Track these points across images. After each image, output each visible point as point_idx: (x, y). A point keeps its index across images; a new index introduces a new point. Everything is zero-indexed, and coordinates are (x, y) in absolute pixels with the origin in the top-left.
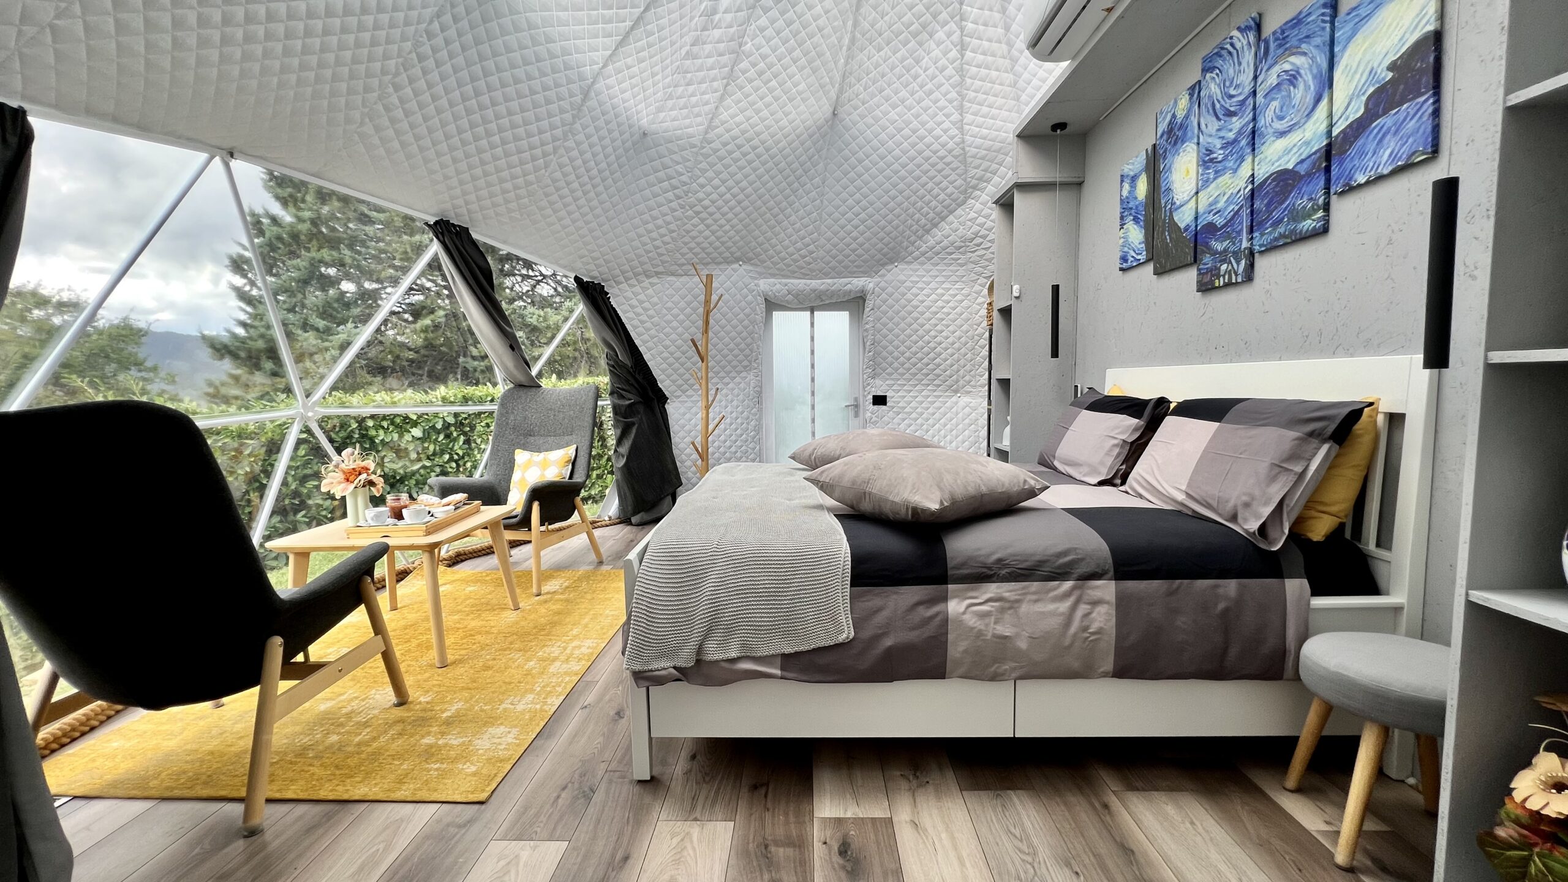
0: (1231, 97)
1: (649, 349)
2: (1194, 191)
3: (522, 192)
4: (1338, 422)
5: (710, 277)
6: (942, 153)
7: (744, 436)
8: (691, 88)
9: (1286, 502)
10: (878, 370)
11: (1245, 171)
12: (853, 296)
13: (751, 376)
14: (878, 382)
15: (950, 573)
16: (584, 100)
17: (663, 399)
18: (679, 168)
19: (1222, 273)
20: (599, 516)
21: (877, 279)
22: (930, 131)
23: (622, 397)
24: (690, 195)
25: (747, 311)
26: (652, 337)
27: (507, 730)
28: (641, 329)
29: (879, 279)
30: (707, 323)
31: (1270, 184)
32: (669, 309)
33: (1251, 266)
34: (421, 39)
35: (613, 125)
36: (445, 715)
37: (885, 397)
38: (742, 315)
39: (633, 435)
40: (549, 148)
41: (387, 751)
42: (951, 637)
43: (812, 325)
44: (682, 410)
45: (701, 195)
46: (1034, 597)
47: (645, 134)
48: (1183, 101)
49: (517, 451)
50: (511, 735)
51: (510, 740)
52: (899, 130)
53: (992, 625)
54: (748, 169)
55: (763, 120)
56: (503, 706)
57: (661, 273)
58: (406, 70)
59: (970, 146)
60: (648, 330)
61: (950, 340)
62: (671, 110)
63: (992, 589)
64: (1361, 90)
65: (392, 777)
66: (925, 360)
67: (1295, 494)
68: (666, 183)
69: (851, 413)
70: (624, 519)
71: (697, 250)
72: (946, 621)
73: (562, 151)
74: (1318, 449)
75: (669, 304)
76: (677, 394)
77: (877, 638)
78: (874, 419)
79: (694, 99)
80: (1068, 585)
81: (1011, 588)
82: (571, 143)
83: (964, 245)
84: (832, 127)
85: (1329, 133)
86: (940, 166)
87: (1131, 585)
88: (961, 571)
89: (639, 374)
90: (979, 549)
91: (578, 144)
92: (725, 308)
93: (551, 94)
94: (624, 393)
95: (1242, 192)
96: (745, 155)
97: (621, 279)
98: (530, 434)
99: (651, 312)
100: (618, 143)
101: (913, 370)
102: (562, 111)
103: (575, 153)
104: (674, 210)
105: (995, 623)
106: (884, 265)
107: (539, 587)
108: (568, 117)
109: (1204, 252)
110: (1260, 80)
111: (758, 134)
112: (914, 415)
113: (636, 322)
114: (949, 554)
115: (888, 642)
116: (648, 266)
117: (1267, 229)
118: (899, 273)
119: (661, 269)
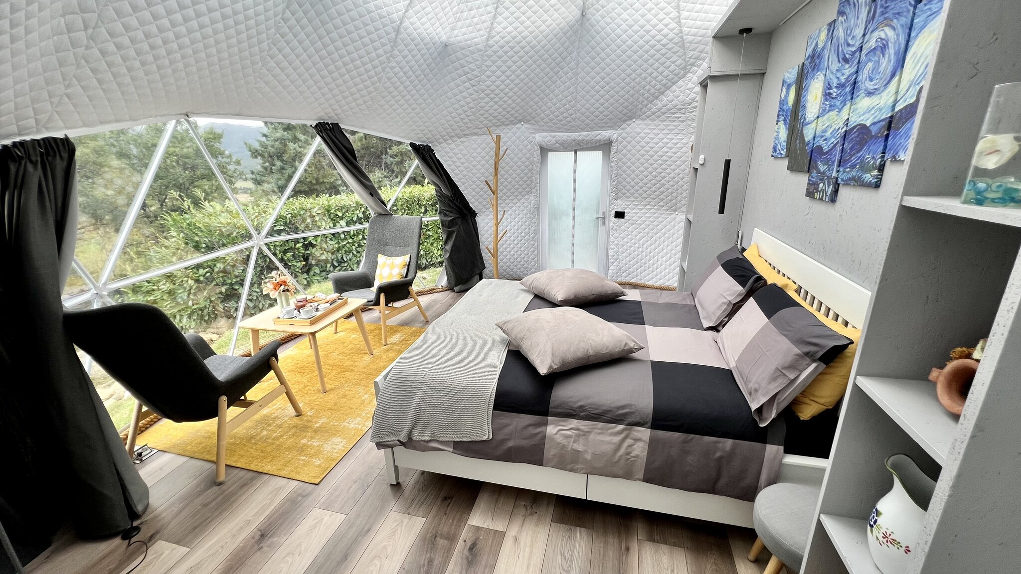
0: (849, 45)
1: (463, 184)
2: (816, 116)
3: (367, 98)
4: (825, 351)
5: (499, 137)
6: (665, 41)
7: (527, 237)
8: (473, 12)
9: (778, 397)
10: (620, 194)
11: (844, 114)
12: (602, 143)
13: (532, 197)
14: (619, 202)
15: (550, 410)
16: (397, 35)
17: (473, 214)
18: (472, 66)
19: (820, 189)
20: (436, 286)
21: (620, 131)
22: (654, 26)
23: (445, 215)
24: (481, 83)
25: (528, 155)
26: (465, 176)
27: (341, 440)
28: (457, 171)
29: (621, 131)
30: (496, 169)
31: (855, 132)
32: (475, 158)
33: (836, 192)
34: (279, 25)
35: (421, 46)
36: (316, 426)
37: (624, 212)
38: (524, 159)
39: (453, 239)
40: (379, 69)
41: (285, 444)
42: (546, 446)
43: (575, 161)
44: (486, 221)
45: (488, 83)
46: (599, 431)
47: (446, 46)
48: (824, 33)
49: (380, 256)
50: (342, 444)
51: (340, 447)
52: (630, 27)
53: (572, 443)
54: (520, 63)
55: (526, 28)
56: (345, 424)
57: (467, 135)
58: (275, 45)
59: (687, 35)
60: (461, 171)
61: (672, 175)
62: (461, 28)
63: (574, 423)
64: (917, 80)
65: (283, 461)
66: (653, 189)
67: (787, 392)
68: (464, 77)
69: (600, 222)
70: (450, 288)
71: (491, 118)
72: (544, 437)
73: (388, 69)
74: (809, 365)
75: (475, 154)
76: (483, 210)
77: (504, 441)
78: (615, 227)
79: (475, 20)
80: (621, 427)
81: (586, 424)
82: (393, 64)
83: (684, 107)
84: (581, 25)
85: (894, 106)
86: (664, 51)
87: (661, 433)
88: (557, 410)
89: (457, 201)
90: (571, 397)
91: (398, 63)
92: (508, 159)
93: (374, 36)
94: (447, 213)
95: (840, 131)
96: (516, 53)
97: (441, 140)
98: (386, 244)
99: (463, 160)
100: (427, 56)
101: (644, 195)
102: (383, 45)
103: (397, 69)
104: (471, 95)
105: (573, 442)
106: (624, 121)
107: (386, 341)
108: (388, 48)
109: (813, 168)
110: (867, 37)
111: (524, 38)
112: (643, 226)
113: (453, 167)
114: (552, 398)
115: (511, 444)
116: (458, 131)
117: (847, 168)
118: (637, 126)
119: (467, 132)
